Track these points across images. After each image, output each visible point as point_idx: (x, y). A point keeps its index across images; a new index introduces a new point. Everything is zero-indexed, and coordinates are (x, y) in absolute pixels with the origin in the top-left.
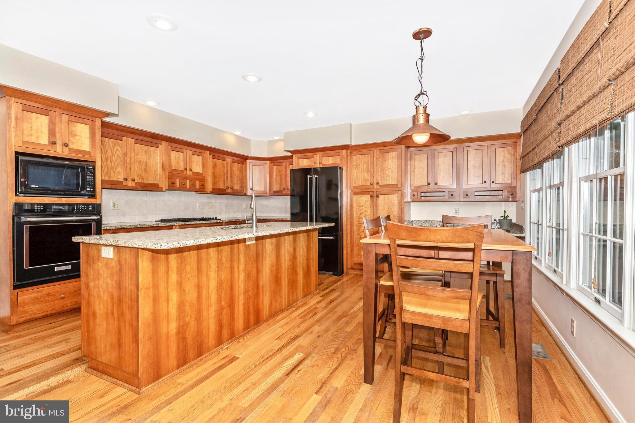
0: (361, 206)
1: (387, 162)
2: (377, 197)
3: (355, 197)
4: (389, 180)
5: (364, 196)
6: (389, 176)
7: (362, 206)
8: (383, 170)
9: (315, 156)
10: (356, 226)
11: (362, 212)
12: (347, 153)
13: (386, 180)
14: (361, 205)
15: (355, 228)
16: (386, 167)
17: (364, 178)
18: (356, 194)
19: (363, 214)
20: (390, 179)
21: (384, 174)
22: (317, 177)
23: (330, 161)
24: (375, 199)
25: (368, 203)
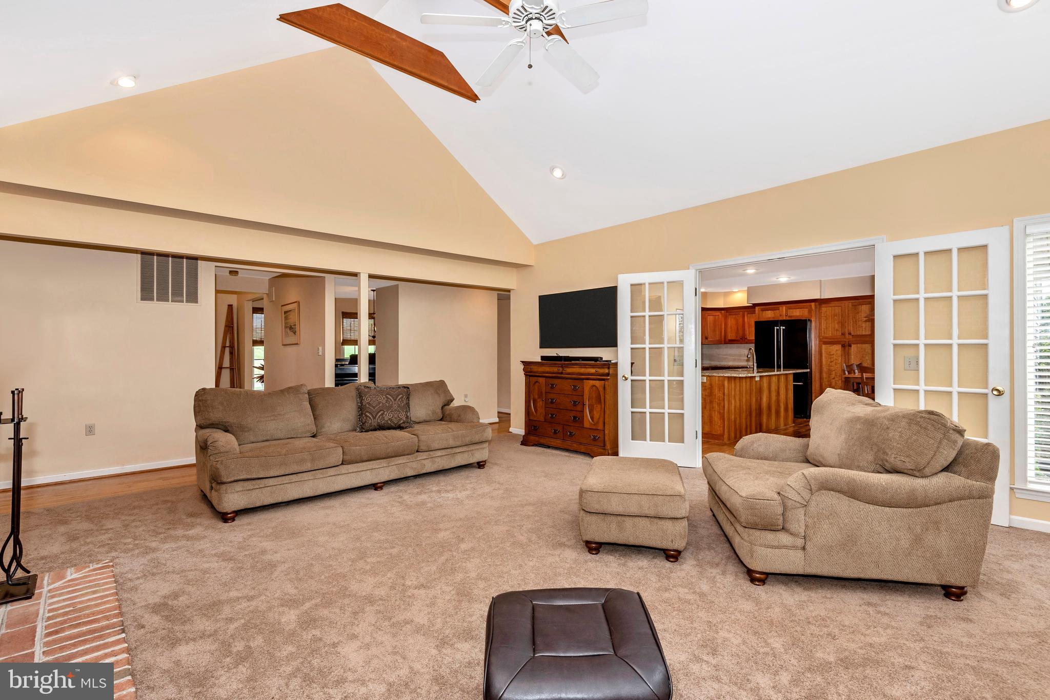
0: (831, 355)
1: (860, 314)
2: (850, 346)
3: (824, 347)
4: (862, 331)
5: (835, 345)
6: (862, 327)
7: (833, 355)
8: (856, 321)
9: (780, 308)
10: (826, 373)
11: (832, 360)
12: (815, 305)
13: (859, 330)
14: (832, 353)
15: (824, 375)
16: (859, 318)
17: (834, 329)
18: (825, 343)
19: (834, 362)
20: (864, 330)
21: (856, 325)
22: (784, 328)
23: (797, 313)
24: (847, 348)
25: (839, 352)
